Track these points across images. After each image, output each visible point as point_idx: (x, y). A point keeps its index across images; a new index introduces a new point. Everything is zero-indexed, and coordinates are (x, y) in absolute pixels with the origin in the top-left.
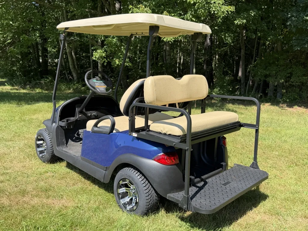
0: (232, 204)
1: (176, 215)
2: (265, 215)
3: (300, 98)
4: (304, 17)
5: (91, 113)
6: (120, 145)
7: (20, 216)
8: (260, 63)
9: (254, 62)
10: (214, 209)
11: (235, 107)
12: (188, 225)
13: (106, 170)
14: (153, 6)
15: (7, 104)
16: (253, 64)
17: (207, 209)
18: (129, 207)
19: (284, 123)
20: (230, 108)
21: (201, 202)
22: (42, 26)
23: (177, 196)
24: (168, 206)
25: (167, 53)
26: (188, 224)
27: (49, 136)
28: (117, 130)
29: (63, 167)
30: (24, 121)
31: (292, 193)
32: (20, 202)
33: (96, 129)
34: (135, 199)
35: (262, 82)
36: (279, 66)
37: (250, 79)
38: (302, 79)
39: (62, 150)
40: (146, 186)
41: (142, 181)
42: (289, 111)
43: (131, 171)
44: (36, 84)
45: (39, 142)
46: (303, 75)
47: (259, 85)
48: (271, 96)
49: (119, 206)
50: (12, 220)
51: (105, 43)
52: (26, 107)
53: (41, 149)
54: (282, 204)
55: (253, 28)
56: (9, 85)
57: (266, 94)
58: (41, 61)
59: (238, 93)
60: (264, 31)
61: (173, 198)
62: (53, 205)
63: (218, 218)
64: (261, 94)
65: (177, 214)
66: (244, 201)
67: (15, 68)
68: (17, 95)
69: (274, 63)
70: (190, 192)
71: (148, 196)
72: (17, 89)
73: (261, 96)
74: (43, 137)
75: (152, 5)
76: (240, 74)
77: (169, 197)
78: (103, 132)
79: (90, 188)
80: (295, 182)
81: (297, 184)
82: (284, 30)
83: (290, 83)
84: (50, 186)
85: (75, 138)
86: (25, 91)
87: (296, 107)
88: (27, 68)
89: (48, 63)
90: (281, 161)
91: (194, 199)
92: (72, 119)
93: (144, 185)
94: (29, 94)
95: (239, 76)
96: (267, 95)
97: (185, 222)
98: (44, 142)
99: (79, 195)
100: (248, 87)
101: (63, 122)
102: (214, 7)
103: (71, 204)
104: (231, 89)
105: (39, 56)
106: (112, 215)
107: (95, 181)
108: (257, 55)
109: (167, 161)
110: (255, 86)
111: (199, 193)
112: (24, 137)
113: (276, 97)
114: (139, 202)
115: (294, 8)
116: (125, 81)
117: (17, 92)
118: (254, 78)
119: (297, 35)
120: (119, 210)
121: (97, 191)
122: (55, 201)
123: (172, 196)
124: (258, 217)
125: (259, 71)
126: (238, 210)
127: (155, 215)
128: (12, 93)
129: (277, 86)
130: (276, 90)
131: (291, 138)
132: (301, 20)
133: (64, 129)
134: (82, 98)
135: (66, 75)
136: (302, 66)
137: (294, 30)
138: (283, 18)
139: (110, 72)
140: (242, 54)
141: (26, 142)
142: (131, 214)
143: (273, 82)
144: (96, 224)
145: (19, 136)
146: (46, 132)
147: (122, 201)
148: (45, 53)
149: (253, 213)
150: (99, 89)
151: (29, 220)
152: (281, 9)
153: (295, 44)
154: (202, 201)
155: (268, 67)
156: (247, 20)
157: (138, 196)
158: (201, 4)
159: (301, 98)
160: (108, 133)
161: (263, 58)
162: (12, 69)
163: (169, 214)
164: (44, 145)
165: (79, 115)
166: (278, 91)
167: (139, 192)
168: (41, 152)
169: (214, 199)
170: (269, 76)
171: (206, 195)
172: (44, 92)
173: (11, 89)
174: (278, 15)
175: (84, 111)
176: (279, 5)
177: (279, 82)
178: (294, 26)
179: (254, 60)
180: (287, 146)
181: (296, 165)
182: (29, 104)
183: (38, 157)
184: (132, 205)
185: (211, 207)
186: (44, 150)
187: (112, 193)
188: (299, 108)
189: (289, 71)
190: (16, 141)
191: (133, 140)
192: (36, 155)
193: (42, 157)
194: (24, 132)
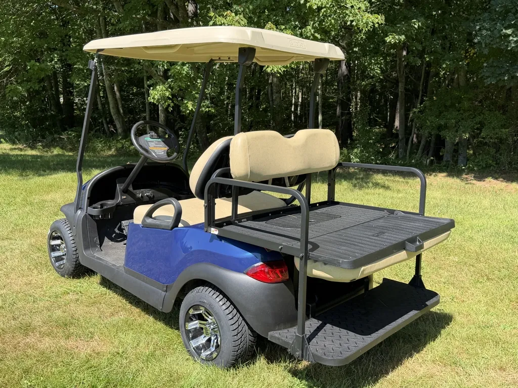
0: (380, 347)
1: (285, 367)
2: (435, 365)
3: (496, 164)
4: (502, 30)
5: (142, 193)
6: (191, 248)
7: (19, 369)
8: (431, 106)
9: (421, 105)
10: (347, 359)
11: (388, 180)
12: (304, 385)
13: (166, 291)
14: (250, 13)
15: (4, 175)
16: (418, 108)
17: (335, 358)
18: (204, 354)
19: (469, 207)
20: (379, 181)
21: (325, 346)
22: (62, 45)
23: (285, 336)
24: (271, 351)
25: (274, 88)
26: (304, 382)
27: (71, 231)
28: (184, 222)
29: (95, 285)
30: (31, 204)
31: (479, 327)
32: (20, 345)
33: (149, 221)
34: (216, 341)
35: (433, 139)
36: (462, 112)
37: (413, 133)
38: (500, 133)
39: (92, 256)
40: (233, 318)
41: (227, 310)
42: (477, 186)
43: (208, 292)
44: (54, 140)
45: (54, 243)
46: (501, 125)
47: (428, 143)
48: (449, 161)
49: (189, 351)
50: (7, 377)
51: (170, 74)
52: (35, 181)
53: (57, 254)
54: (462, 346)
55: (416, 49)
56: (7, 142)
57: (439, 158)
58: (62, 100)
59: (393, 156)
60: (435, 52)
61: (279, 339)
62: (76, 351)
63: (354, 372)
64: (432, 158)
65: (287, 366)
66: (399, 342)
67: (17, 114)
68: (20, 160)
69: (453, 105)
70: (306, 329)
71: (237, 335)
72: (21, 150)
73: (432, 161)
74: (61, 233)
75: (247, 10)
76: (397, 123)
77: (272, 337)
78: (161, 225)
79: (140, 320)
80: (485, 308)
81: (488, 312)
82: (469, 50)
83: (480, 139)
84: (72, 317)
85: (114, 235)
86: (34, 152)
87: (490, 179)
88: (39, 114)
89: (75, 105)
90: (462, 273)
91: (314, 340)
92: (110, 203)
93: (230, 316)
94: (41, 157)
95: (396, 127)
96: (442, 159)
97: (299, 379)
98: (62, 241)
99: (120, 332)
100: (409, 145)
101: (94, 208)
102: (351, 15)
103: (106, 349)
104: (381, 150)
105: (58, 93)
106: (175, 367)
107: (148, 309)
108: (425, 92)
109: (268, 276)
110: (422, 144)
111: (323, 330)
112: (30, 232)
113: (456, 162)
114: (222, 345)
115: (486, 14)
116: (203, 136)
117: (21, 155)
118: (420, 131)
119: (491, 60)
120: (187, 359)
121: (151, 326)
122: (80, 343)
123: (277, 335)
124: (422, 369)
125: (427, 119)
126: (388, 358)
127: (248, 366)
128: (13, 156)
129: (458, 143)
130: (456, 151)
131: (480, 234)
132: (498, 35)
133: (96, 221)
134: (127, 168)
135: (103, 125)
136: (499, 111)
137: (486, 52)
138: (468, 31)
139: (179, 121)
140: (400, 90)
141: (33, 240)
142: (209, 365)
143: (452, 138)
144: (148, 383)
145: (21, 230)
146: (65, 224)
147: (194, 344)
148: (69, 88)
149: (414, 362)
150: (155, 153)
151: (34, 376)
152: (464, 15)
153: (487, 74)
154: (327, 343)
155: (443, 112)
156: (406, 36)
157: (220, 336)
158: (328, 9)
159: (499, 164)
160: (170, 228)
161: (435, 98)
162: (14, 116)
163: (271, 366)
164: (63, 246)
165: (122, 195)
166: (460, 152)
167: (222, 328)
168: (58, 259)
169: (348, 340)
170: (444, 127)
171: (335, 334)
172: (67, 154)
173: (11, 149)
174: (460, 26)
175: (131, 188)
176: (462, 10)
177: (461, 137)
178: (486, 45)
179: (419, 100)
180: (473, 247)
181: (488, 279)
182: (40, 175)
183: (52, 268)
184: (210, 350)
185: (341, 353)
186: (63, 255)
187: (176, 329)
188: (495, 181)
189: (478, 119)
190: (16, 240)
191: (211, 241)
192: (49, 263)
193: (59, 267)
194: (30, 225)
